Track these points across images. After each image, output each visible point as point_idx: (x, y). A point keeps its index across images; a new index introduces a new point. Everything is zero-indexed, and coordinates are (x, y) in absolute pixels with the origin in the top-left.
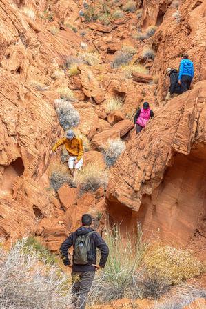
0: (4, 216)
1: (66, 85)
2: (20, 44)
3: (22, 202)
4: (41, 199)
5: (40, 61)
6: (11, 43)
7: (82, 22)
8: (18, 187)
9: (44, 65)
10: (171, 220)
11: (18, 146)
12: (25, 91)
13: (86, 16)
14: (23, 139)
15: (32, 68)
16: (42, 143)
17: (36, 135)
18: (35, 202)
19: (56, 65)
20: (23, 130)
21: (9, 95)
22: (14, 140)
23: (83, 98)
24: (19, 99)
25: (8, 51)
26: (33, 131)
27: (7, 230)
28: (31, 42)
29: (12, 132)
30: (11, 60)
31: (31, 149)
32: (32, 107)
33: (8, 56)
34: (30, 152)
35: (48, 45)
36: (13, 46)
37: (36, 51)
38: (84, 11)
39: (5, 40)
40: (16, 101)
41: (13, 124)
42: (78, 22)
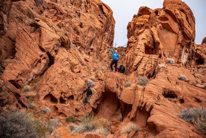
0: (65, 110)
1: (94, 76)
2: (80, 65)
3: (72, 107)
4: (78, 106)
5: (87, 70)
6: (77, 64)
7: (109, 59)
8: (72, 103)
9: (88, 70)
10: (106, 111)
11: (72, 92)
12: (76, 77)
13: (110, 57)
14: (73, 90)
15: (84, 71)
16: (79, 91)
17: (77, 89)
18: (76, 107)
19: (92, 70)
20: (73, 88)
21: (70, 78)
22: (71, 90)
23: (98, 79)
24: (73, 79)
25: (76, 67)
26: (76, 88)
27: (66, 114)
28: (84, 64)
29: (70, 88)
30: (77, 69)
31: (76, 93)
32: (77, 81)
33: (76, 68)
34: (75, 93)
35: (91, 65)
36: (77, 65)
37: (86, 67)
38: (110, 56)
39: (74, 64)
40: (72, 80)
41: (70, 86)
42: (108, 59)
